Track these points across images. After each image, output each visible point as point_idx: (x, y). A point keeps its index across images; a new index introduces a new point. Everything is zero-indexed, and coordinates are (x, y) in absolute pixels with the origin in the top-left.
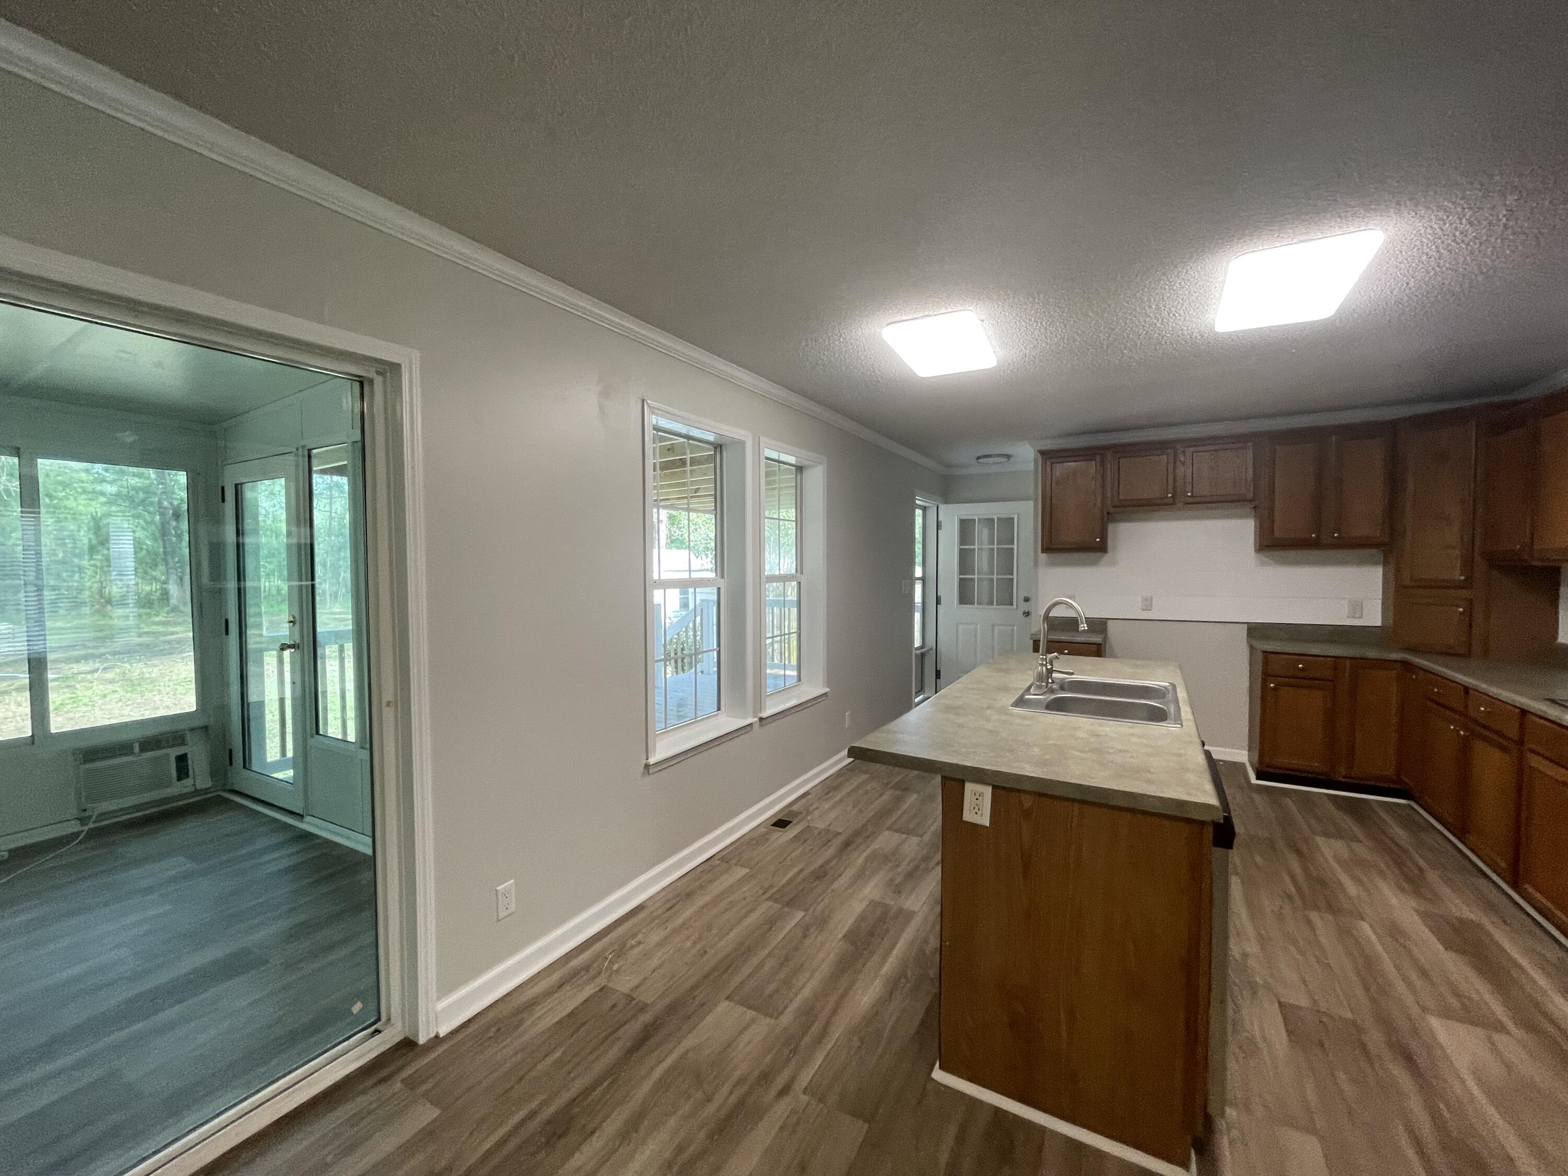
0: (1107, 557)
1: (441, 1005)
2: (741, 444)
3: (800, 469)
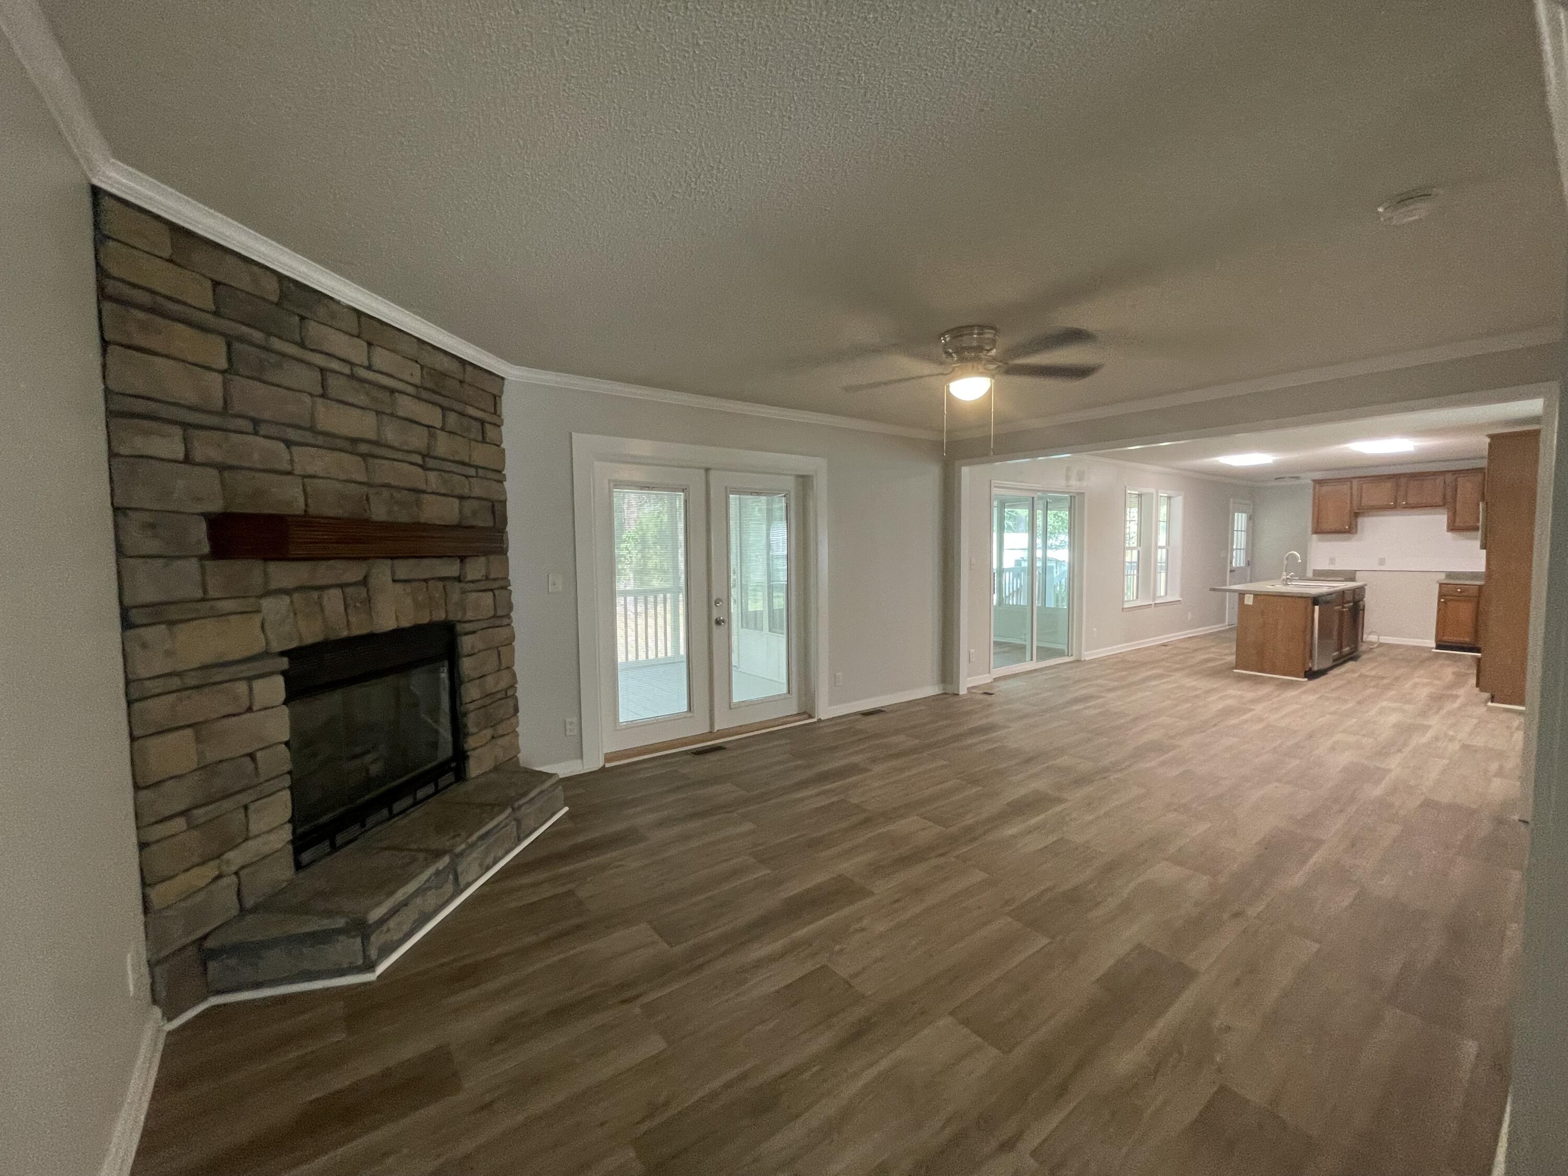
0: (1357, 536)
1: (1085, 653)
2: (1152, 494)
3: (1169, 498)
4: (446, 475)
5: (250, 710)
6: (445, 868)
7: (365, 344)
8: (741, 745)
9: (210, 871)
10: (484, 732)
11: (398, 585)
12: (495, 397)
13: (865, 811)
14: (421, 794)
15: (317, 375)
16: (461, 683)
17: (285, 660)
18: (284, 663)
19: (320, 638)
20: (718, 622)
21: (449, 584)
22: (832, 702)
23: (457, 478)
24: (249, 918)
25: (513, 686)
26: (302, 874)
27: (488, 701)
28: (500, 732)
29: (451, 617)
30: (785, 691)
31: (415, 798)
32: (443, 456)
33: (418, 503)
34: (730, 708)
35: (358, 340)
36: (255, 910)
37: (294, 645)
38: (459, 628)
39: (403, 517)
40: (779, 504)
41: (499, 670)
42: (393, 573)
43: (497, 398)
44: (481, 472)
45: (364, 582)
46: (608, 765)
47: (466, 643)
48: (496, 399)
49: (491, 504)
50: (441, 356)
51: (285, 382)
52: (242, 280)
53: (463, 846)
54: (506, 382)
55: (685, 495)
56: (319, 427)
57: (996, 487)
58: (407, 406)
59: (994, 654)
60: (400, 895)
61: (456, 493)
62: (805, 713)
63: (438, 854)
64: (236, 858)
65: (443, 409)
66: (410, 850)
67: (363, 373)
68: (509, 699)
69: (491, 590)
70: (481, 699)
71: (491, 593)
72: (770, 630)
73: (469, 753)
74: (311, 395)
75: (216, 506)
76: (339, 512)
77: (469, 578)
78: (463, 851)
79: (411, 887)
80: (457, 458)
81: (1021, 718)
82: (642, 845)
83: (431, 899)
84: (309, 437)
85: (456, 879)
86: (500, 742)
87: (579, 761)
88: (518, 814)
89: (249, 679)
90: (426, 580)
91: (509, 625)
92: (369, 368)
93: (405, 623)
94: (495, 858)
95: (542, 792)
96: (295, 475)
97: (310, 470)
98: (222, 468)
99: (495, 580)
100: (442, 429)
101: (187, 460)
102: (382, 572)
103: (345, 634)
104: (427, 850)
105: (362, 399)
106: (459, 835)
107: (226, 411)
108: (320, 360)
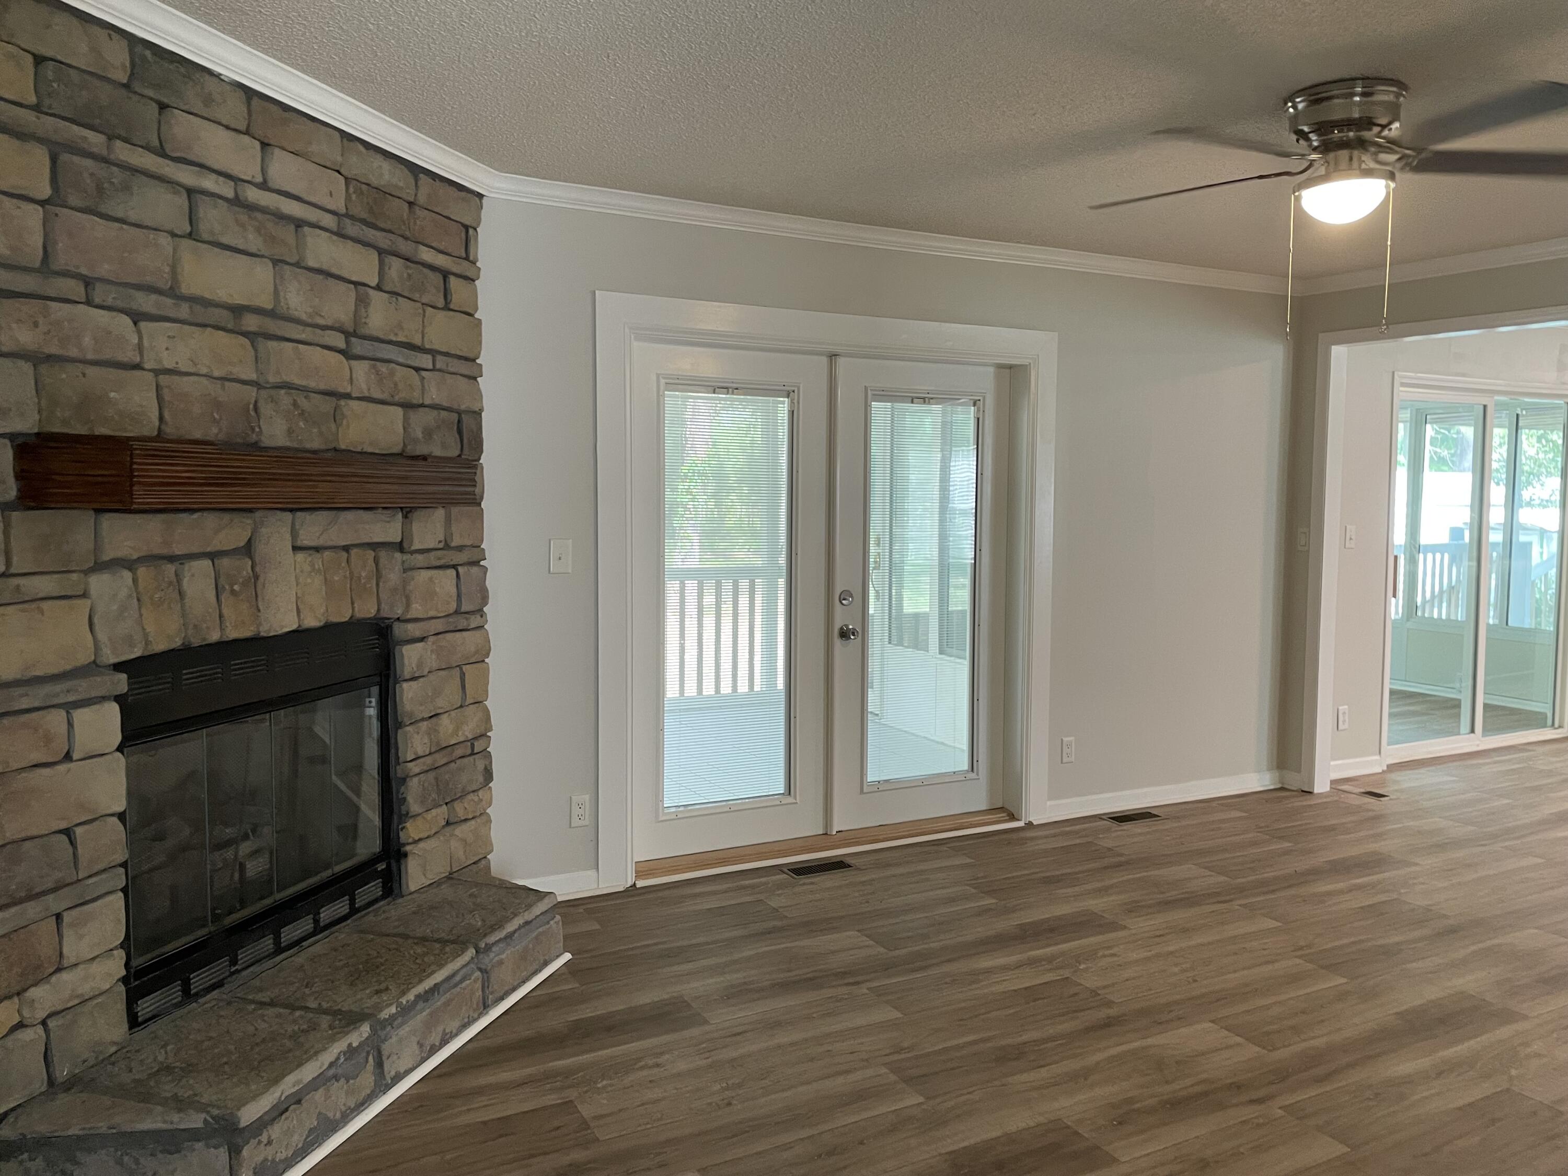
4: (383, 368)
5: (68, 757)
6: (361, 1045)
7: (257, 145)
8: (880, 859)
10: (434, 812)
11: (300, 556)
12: (466, 227)
13: (1109, 1004)
14: (327, 914)
15: (182, 200)
16: (399, 725)
17: (124, 677)
18: (121, 683)
19: (177, 643)
20: (844, 634)
21: (383, 554)
22: (1055, 794)
23: (400, 372)
24: (63, 1099)
25: (483, 736)
26: (141, 1034)
27: (441, 759)
28: (461, 814)
29: (384, 614)
30: (965, 766)
31: (316, 921)
32: (375, 333)
33: (336, 416)
34: (862, 792)
35: (246, 139)
36: (70, 1085)
37: (137, 653)
38: (399, 630)
39: (312, 439)
40: (965, 417)
41: (461, 706)
42: (294, 534)
43: (471, 231)
44: (441, 362)
45: (248, 549)
46: (640, 884)
47: (410, 657)
48: (468, 231)
49: (455, 417)
50: (378, 161)
51: (133, 216)
53: (393, 1010)
54: (485, 200)
55: (792, 402)
56: (184, 290)
57: (1403, 385)
58: (323, 249)
59: (1391, 715)
60: (288, 1085)
61: (401, 396)
62: (1001, 809)
63: (351, 1020)
64: (45, 998)
65: (381, 252)
66: (306, 1008)
67: (253, 195)
68: (476, 756)
69: (454, 567)
70: (430, 754)
71: (452, 572)
72: (941, 652)
73: (408, 848)
74: (173, 235)
75: (27, 424)
76: (212, 432)
77: (417, 546)
78: (393, 1018)
79: (309, 1071)
80: (401, 338)
81: (1441, 847)
82: (695, 1032)
83: (339, 1095)
84: (167, 305)
85: (380, 1064)
86: (460, 831)
87: (592, 873)
88: (487, 960)
89: (70, 707)
90: (346, 548)
91: (481, 627)
92: (264, 186)
93: (312, 621)
94: (444, 1034)
95: (527, 923)
96: (143, 369)
97: (168, 361)
98: (38, 360)
99: (460, 548)
100: (378, 288)
102: (276, 534)
103: (215, 637)
104: (335, 1013)
105: (252, 240)
106: (387, 989)
107: (46, 267)
108: (186, 176)
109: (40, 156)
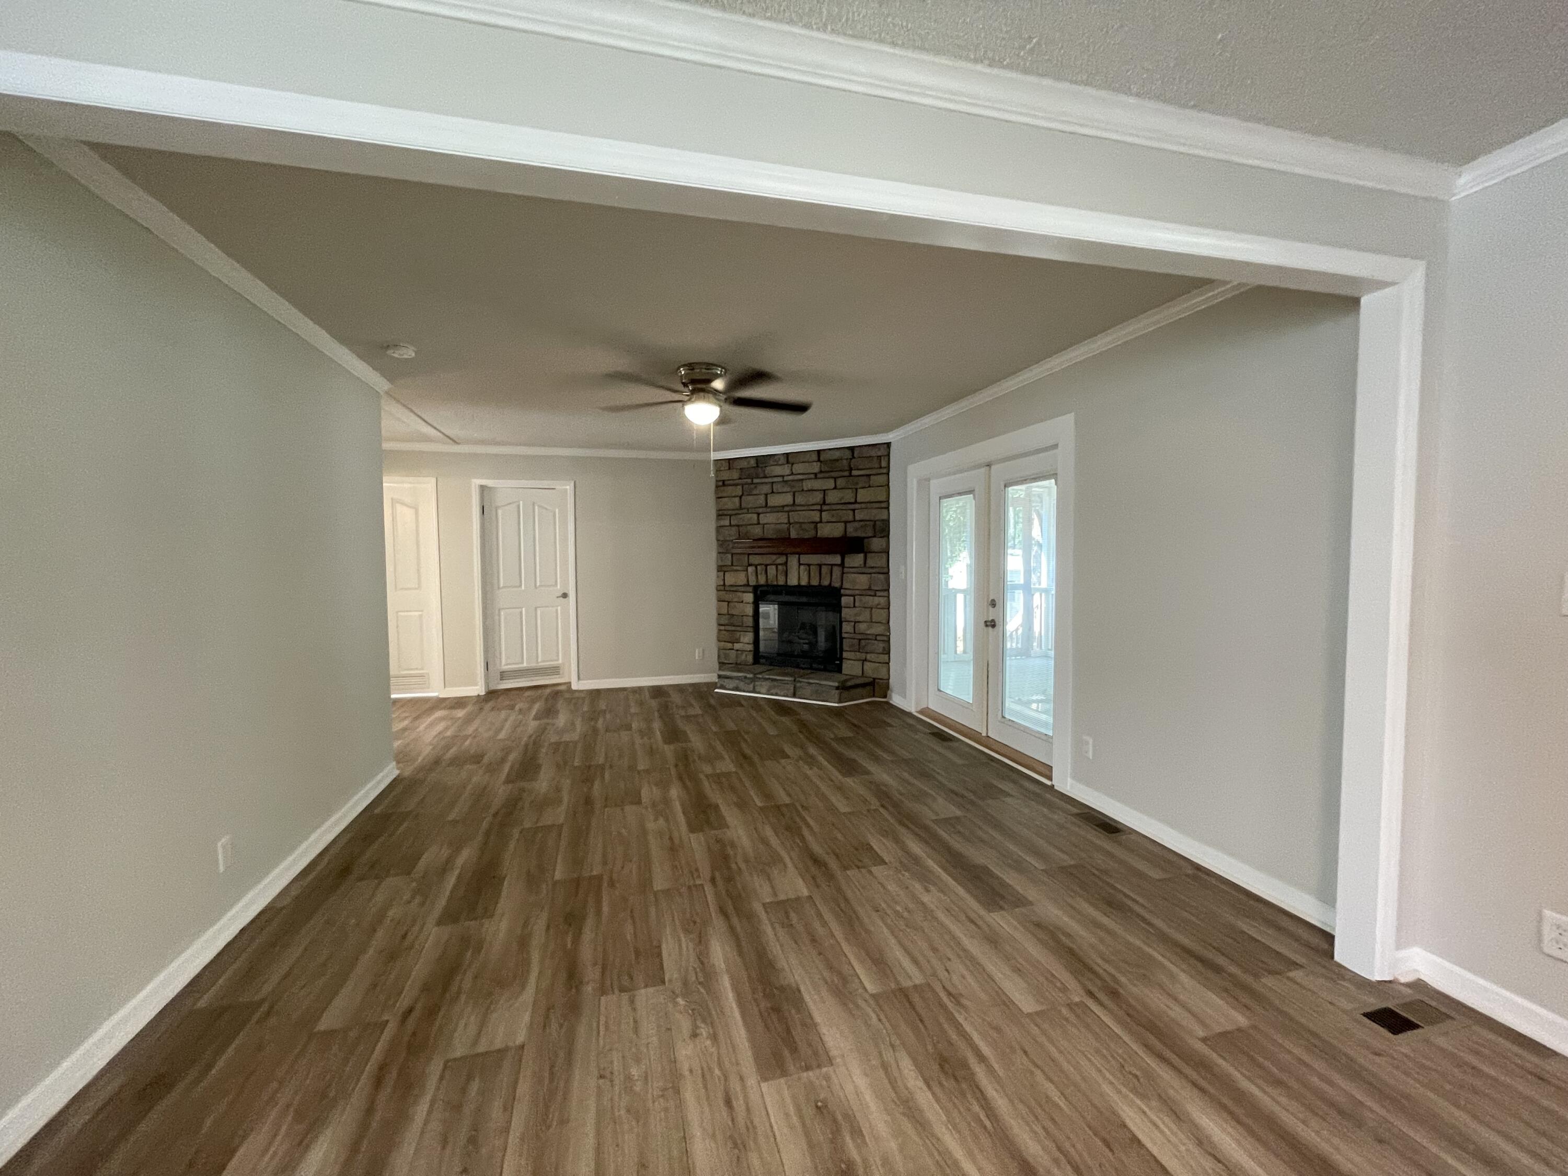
5: (742, 602)
9: (729, 645)
10: (857, 653)
11: (802, 566)
12: (883, 456)
14: (815, 666)
15: (770, 486)
16: (842, 621)
18: (753, 589)
19: (765, 583)
21: (835, 567)
23: (843, 512)
25: (887, 635)
27: (860, 637)
28: (870, 659)
31: (811, 666)
32: (833, 502)
33: (816, 528)
35: (786, 465)
38: (842, 591)
39: (807, 536)
41: (871, 622)
42: (799, 560)
43: (885, 457)
45: (786, 564)
46: (915, 714)
47: (844, 600)
48: (881, 458)
49: (873, 522)
52: (744, 464)
54: (891, 444)
55: (975, 495)
56: (769, 505)
58: (808, 485)
61: (843, 519)
64: (737, 646)
65: (835, 478)
67: (787, 478)
68: (878, 641)
69: (871, 574)
70: (855, 634)
71: (869, 576)
73: (844, 660)
74: (767, 494)
75: (735, 537)
76: (774, 536)
77: (848, 565)
80: (843, 501)
83: (741, 685)
88: (798, 685)
89: (742, 592)
90: (820, 566)
91: (886, 596)
92: (792, 474)
93: (804, 584)
96: (760, 524)
97: (765, 521)
98: (738, 526)
99: (875, 568)
100: (836, 488)
101: (730, 525)
102: (793, 561)
103: (775, 583)
105: (789, 489)
107: (741, 508)
108: (770, 480)
109: (740, 487)
